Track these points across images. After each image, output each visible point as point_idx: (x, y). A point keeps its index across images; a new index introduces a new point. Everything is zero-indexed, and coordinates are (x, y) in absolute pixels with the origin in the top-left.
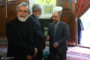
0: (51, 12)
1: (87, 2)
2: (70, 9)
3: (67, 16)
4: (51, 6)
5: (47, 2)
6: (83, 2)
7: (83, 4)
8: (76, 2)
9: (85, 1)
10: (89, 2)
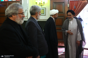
0: (45, 14)
1: (78, 6)
2: (63, 12)
3: (60, 18)
4: (45, 9)
5: (40, 4)
6: (75, 6)
7: (75, 8)
8: (68, 6)
9: (77, 5)
10: (80, 6)
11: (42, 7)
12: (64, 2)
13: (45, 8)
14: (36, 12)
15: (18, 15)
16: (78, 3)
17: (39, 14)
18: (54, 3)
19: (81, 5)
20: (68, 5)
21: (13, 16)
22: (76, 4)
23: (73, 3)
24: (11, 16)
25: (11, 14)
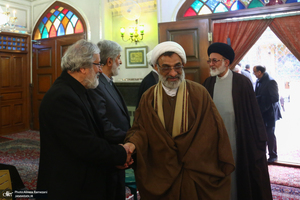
2: (194, 57)
4: (144, 49)
5: (133, 38)
6: (229, 37)
8: (210, 39)
9: (234, 35)
10: (245, 38)
12: (196, 29)
13: (146, 47)
14: (109, 56)
15: (93, 68)
16: (236, 29)
17: (116, 61)
18: (170, 31)
19: (247, 34)
20: (210, 37)
21: (82, 71)
22: (233, 33)
23: (222, 30)
24: (78, 70)
25: (78, 66)
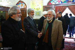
0: (40, 15)
11: (38, 11)
12: (52, 7)
13: (40, 11)
15: (16, 15)
18: (46, 8)
19: (63, 9)
23: (57, 8)
